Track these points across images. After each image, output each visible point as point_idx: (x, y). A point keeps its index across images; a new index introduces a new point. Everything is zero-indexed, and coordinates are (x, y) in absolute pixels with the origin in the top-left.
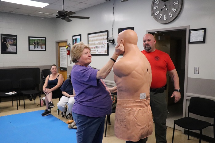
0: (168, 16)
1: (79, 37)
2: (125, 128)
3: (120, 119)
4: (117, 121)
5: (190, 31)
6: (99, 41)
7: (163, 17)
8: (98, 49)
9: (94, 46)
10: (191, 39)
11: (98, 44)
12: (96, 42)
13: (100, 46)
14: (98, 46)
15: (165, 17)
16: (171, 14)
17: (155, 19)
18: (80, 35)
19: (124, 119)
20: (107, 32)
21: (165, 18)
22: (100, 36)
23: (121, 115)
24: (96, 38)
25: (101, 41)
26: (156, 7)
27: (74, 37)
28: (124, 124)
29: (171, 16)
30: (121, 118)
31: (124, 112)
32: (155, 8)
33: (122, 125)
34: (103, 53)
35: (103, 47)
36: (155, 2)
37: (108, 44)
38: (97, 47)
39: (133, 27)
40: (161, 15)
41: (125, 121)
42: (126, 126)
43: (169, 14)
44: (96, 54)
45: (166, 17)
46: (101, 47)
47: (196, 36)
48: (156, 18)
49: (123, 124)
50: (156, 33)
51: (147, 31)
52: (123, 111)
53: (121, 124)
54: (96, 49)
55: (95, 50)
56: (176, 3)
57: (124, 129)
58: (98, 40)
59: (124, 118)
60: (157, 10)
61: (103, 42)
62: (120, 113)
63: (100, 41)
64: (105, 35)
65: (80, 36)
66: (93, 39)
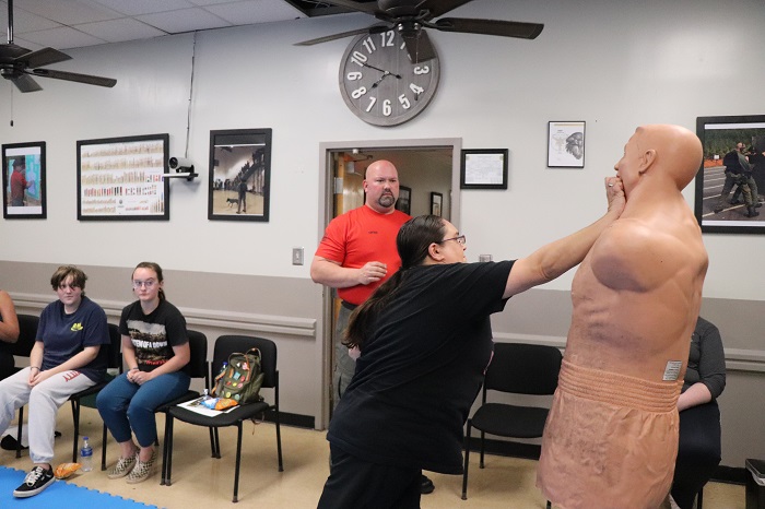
0: (395, 104)
1: (37, 150)
2: (598, 475)
3: (581, 442)
4: (567, 445)
5: (464, 152)
6: (127, 171)
7: (378, 105)
8: (124, 197)
9: (108, 186)
10: (466, 176)
11: (122, 180)
12: (117, 174)
13: (134, 185)
14: (125, 186)
15: (385, 106)
16: (406, 99)
17: (352, 110)
18: (42, 145)
19: (602, 445)
20: (165, 138)
21: (387, 109)
22: (136, 151)
23: (589, 427)
24: (113, 159)
25: (139, 171)
26: (355, 74)
27: (7, 150)
28: (598, 462)
29: (404, 106)
30: (586, 439)
31: (605, 419)
32: (352, 75)
33: (587, 464)
34: (147, 213)
35: (146, 191)
36: (353, 60)
37: (166, 180)
38: (117, 191)
39: (270, 130)
40: (374, 100)
41: (603, 450)
42: (604, 469)
43: (400, 98)
44: (117, 214)
45: (389, 107)
46: (139, 191)
47: (482, 169)
48: (356, 106)
49: (592, 462)
50: (355, 151)
51: (321, 144)
52: (596, 414)
53: (584, 461)
54: (118, 198)
55: (110, 202)
56: (422, 71)
57: (594, 479)
58: (124, 165)
59: (601, 441)
60: (357, 84)
61: (147, 174)
62: (581, 418)
63: (132, 170)
64: (155, 150)
65: (39, 149)
66: (103, 160)
